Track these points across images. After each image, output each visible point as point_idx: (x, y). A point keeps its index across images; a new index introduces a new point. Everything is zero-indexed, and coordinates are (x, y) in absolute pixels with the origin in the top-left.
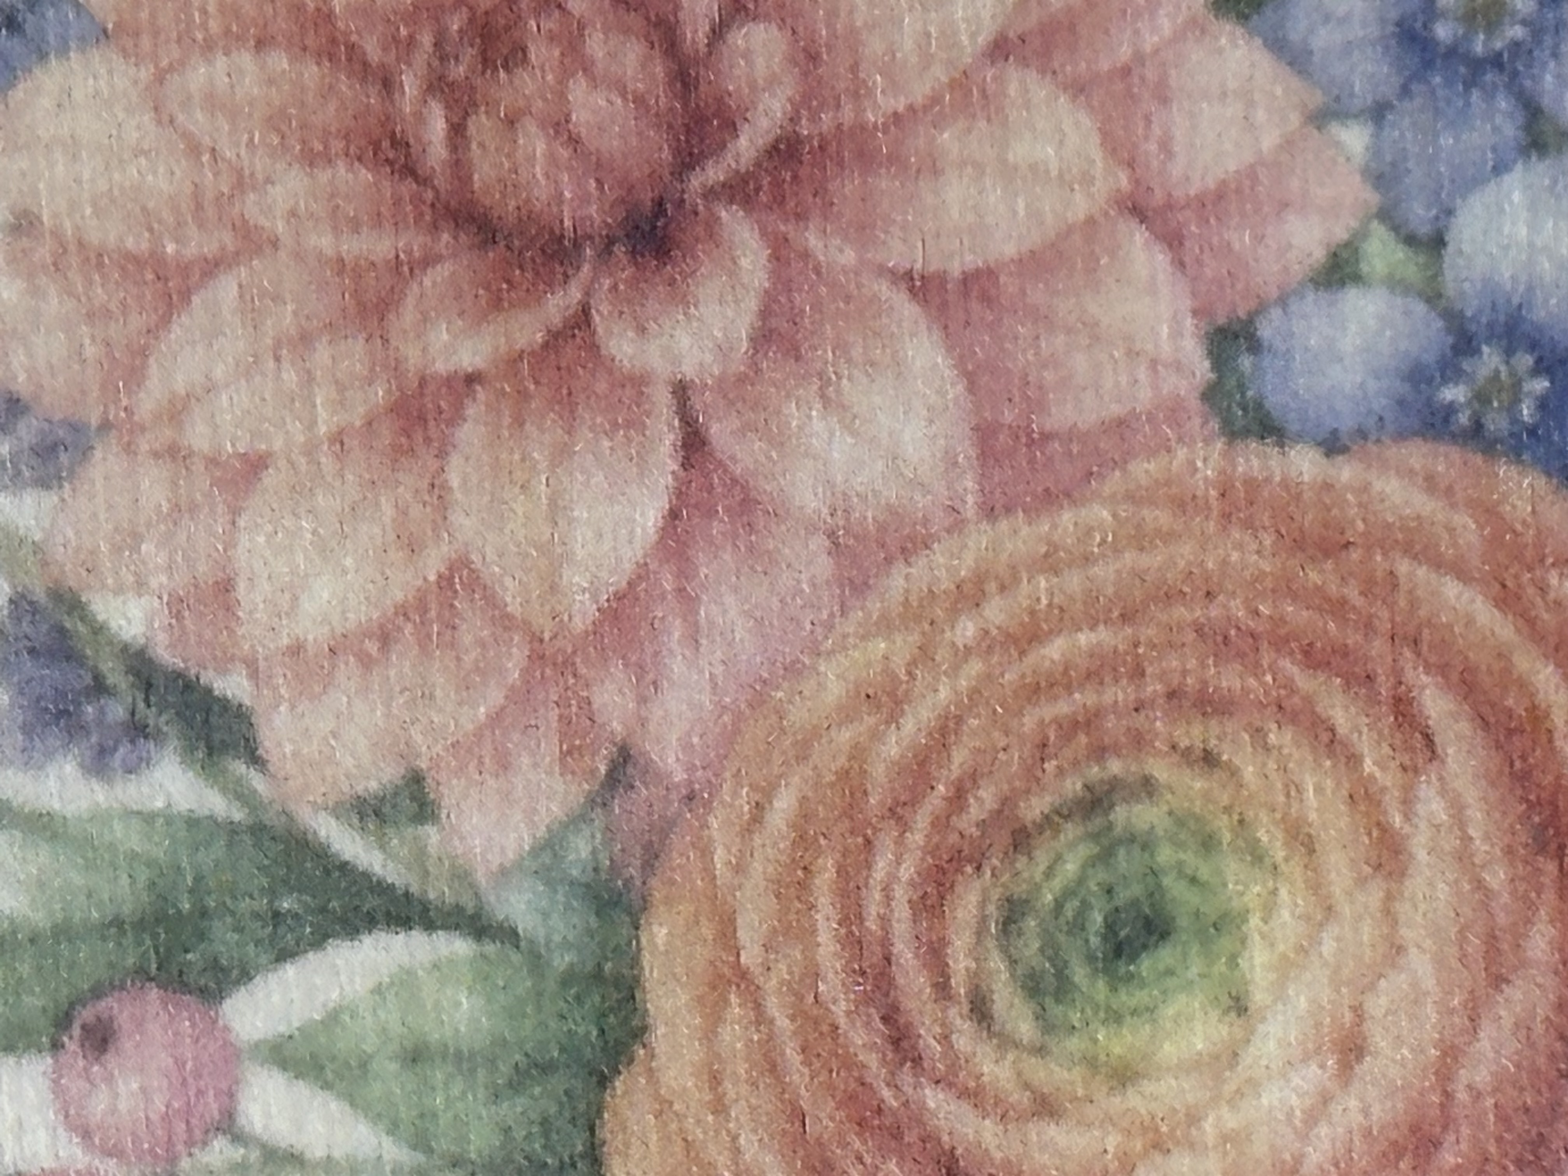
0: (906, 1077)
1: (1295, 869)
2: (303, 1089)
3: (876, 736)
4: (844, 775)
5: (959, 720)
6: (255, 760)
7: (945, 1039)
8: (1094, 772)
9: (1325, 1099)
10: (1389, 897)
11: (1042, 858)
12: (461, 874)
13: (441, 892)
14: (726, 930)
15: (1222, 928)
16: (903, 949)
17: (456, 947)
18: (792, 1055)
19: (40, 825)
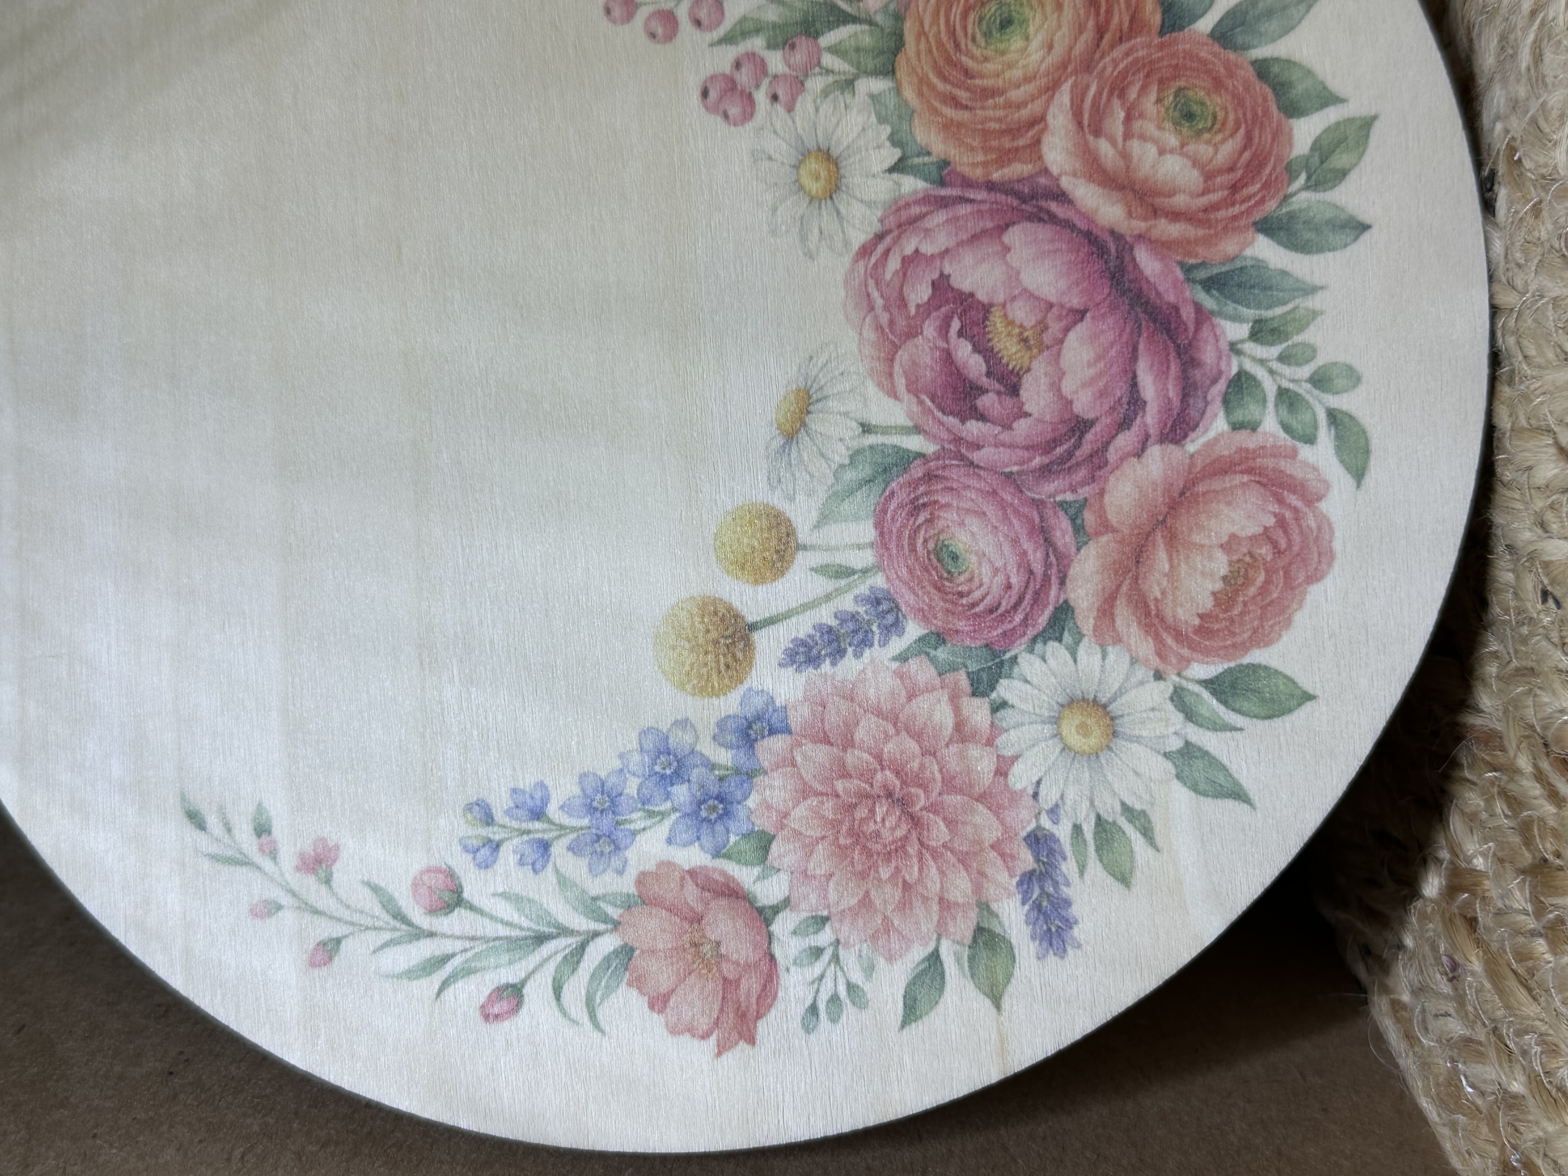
0: (958, 53)
1: (1039, 10)
2: (834, 57)
7: (966, 45)
9: (1044, 58)
10: (1059, 16)
11: (987, 9)
12: (867, 13)
13: (863, 16)
14: (922, 24)
15: (1024, 22)
16: (958, 27)
17: (866, 27)
18: (934, 50)
19: (781, 3)
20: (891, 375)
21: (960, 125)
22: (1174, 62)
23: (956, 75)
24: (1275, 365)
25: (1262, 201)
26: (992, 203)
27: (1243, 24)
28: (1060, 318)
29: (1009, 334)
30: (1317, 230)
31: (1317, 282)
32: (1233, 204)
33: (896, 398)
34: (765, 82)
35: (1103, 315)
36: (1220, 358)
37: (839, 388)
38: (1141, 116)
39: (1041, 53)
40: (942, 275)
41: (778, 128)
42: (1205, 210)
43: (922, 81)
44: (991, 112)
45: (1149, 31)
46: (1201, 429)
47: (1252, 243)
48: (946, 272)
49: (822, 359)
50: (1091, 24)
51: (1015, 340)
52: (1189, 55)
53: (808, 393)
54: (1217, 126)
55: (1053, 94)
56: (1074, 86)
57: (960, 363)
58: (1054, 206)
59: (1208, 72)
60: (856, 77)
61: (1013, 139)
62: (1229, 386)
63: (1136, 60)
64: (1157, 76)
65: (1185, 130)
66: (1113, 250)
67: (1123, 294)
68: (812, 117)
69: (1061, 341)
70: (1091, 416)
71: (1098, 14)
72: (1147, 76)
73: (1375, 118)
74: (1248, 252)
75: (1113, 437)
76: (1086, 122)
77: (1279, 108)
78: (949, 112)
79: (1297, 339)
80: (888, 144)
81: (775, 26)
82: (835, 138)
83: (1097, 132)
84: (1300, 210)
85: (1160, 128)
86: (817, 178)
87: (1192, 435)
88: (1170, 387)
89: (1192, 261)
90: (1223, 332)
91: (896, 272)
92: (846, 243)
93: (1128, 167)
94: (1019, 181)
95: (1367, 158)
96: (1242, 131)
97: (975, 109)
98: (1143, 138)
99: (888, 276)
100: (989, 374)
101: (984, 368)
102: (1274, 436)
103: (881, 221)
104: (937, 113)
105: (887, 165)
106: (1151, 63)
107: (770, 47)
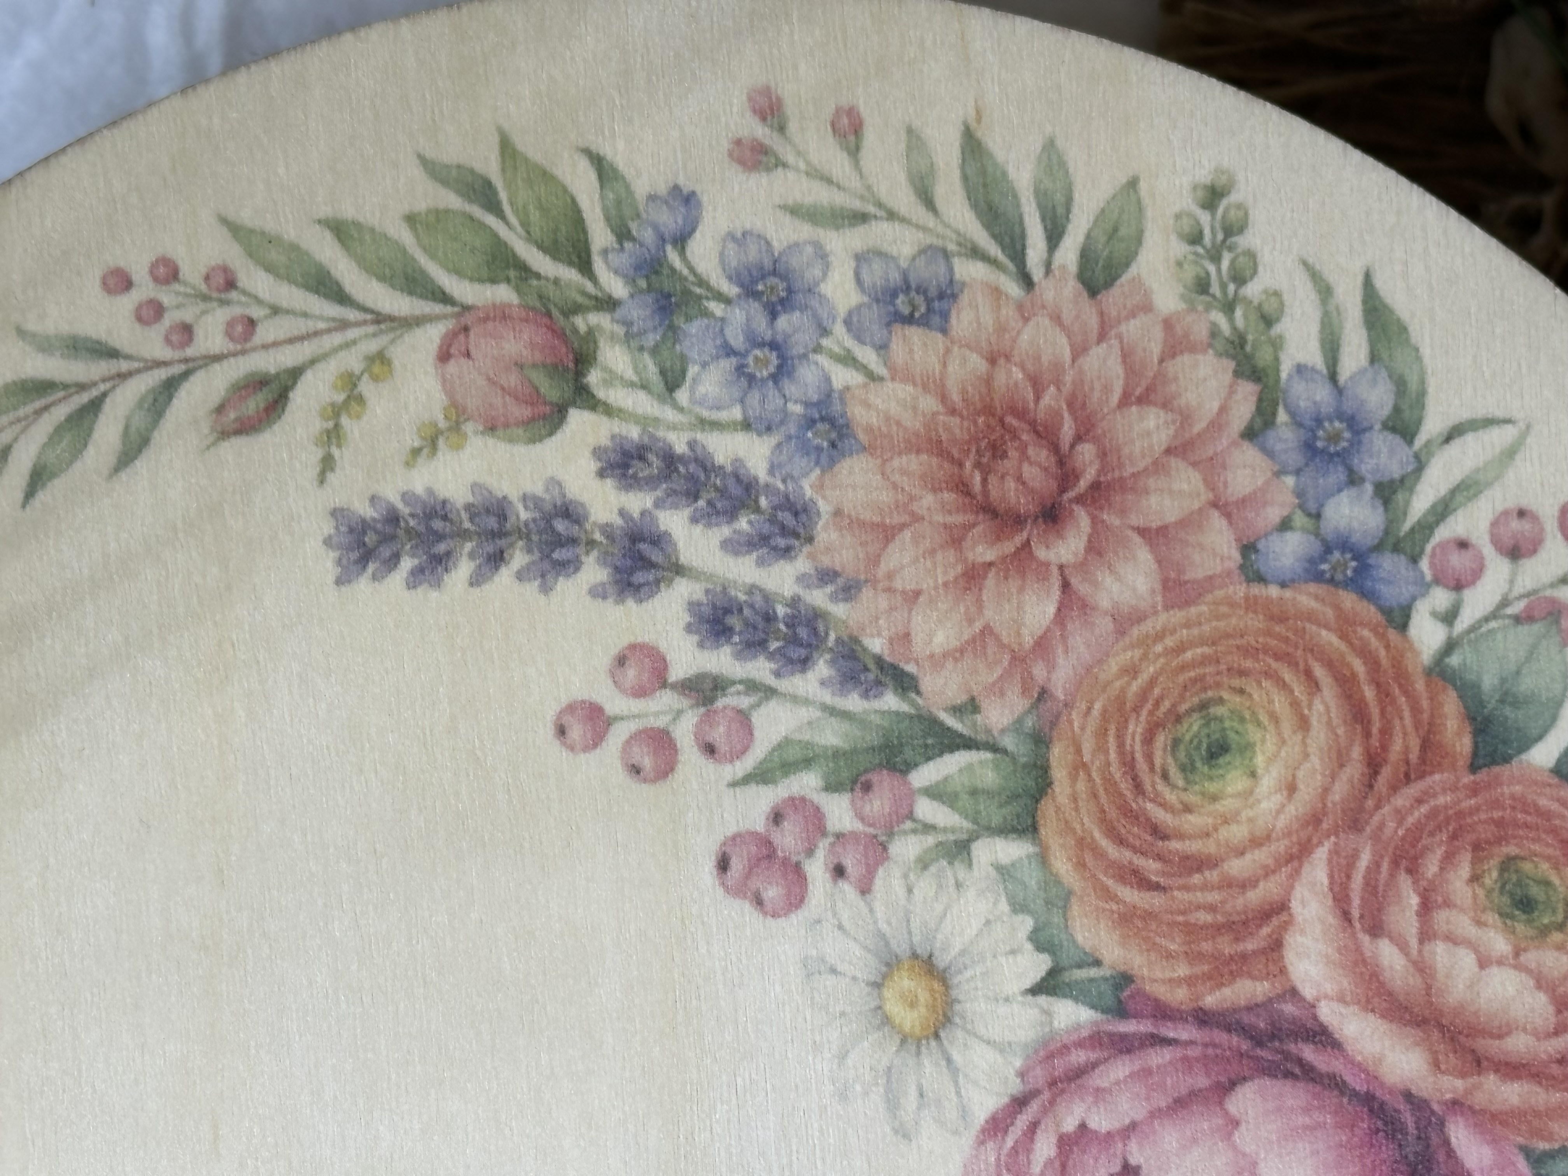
0: (1140, 799)
1: (1271, 728)
2: (935, 804)
3: (1129, 684)
4: (1118, 697)
5: (1157, 678)
6: (918, 693)
7: (1153, 786)
8: (1203, 696)
9: (1283, 806)
10: (1304, 737)
11: (1186, 726)
12: (988, 731)
13: (982, 737)
14: (1079, 751)
15: (1247, 748)
16: (1138, 756)
17: (988, 755)
18: (1101, 792)
19: (846, 715)
21: (1149, 916)
22: (1497, 814)
23: (1136, 833)
26: (1206, 1045)
34: (823, 847)
38: (1448, 904)
39: (1278, 798)
40: (1126, 1166)
41: (845, 916)
42: (1560, 1062)
43: (1083, 844)
44: (1199, 894)
45: (1453, 767)
48: (1133, 1161)
50: (1357, 752)
52: (1522, 804)
55: (1301, 866)
56: (1335, 852)
58: (1308, 1053)
59: (1554, 831)
60: (973, 837)
61: (1237, 940)
63: (1433, 813)
64: (1470, 838)
65: (1520, 927)
66: (1411, 1126)
68: (903, 902)
71: (1367, 735)
72: (1454, 837)
76: (1356, 913)
78: (1130, 895)
80: (1029, 946)
81: (837, 754)
82: (939, 936)
83: (1376, 930)
85: (1479, 923)
86: (913, 1005)
89: (1543, 1146)
91: (1049, 1162)
92: (964, 1113)
93: (1429, 987)
94: (1249, 1009)
97: (1171, 889)
98: (1452, 939)
99: (1036, 1169)
103: (1022, 1074)
104: (1108, 895)
105: (1028, 983)
106: (1460, 815)
107: (830, 787)
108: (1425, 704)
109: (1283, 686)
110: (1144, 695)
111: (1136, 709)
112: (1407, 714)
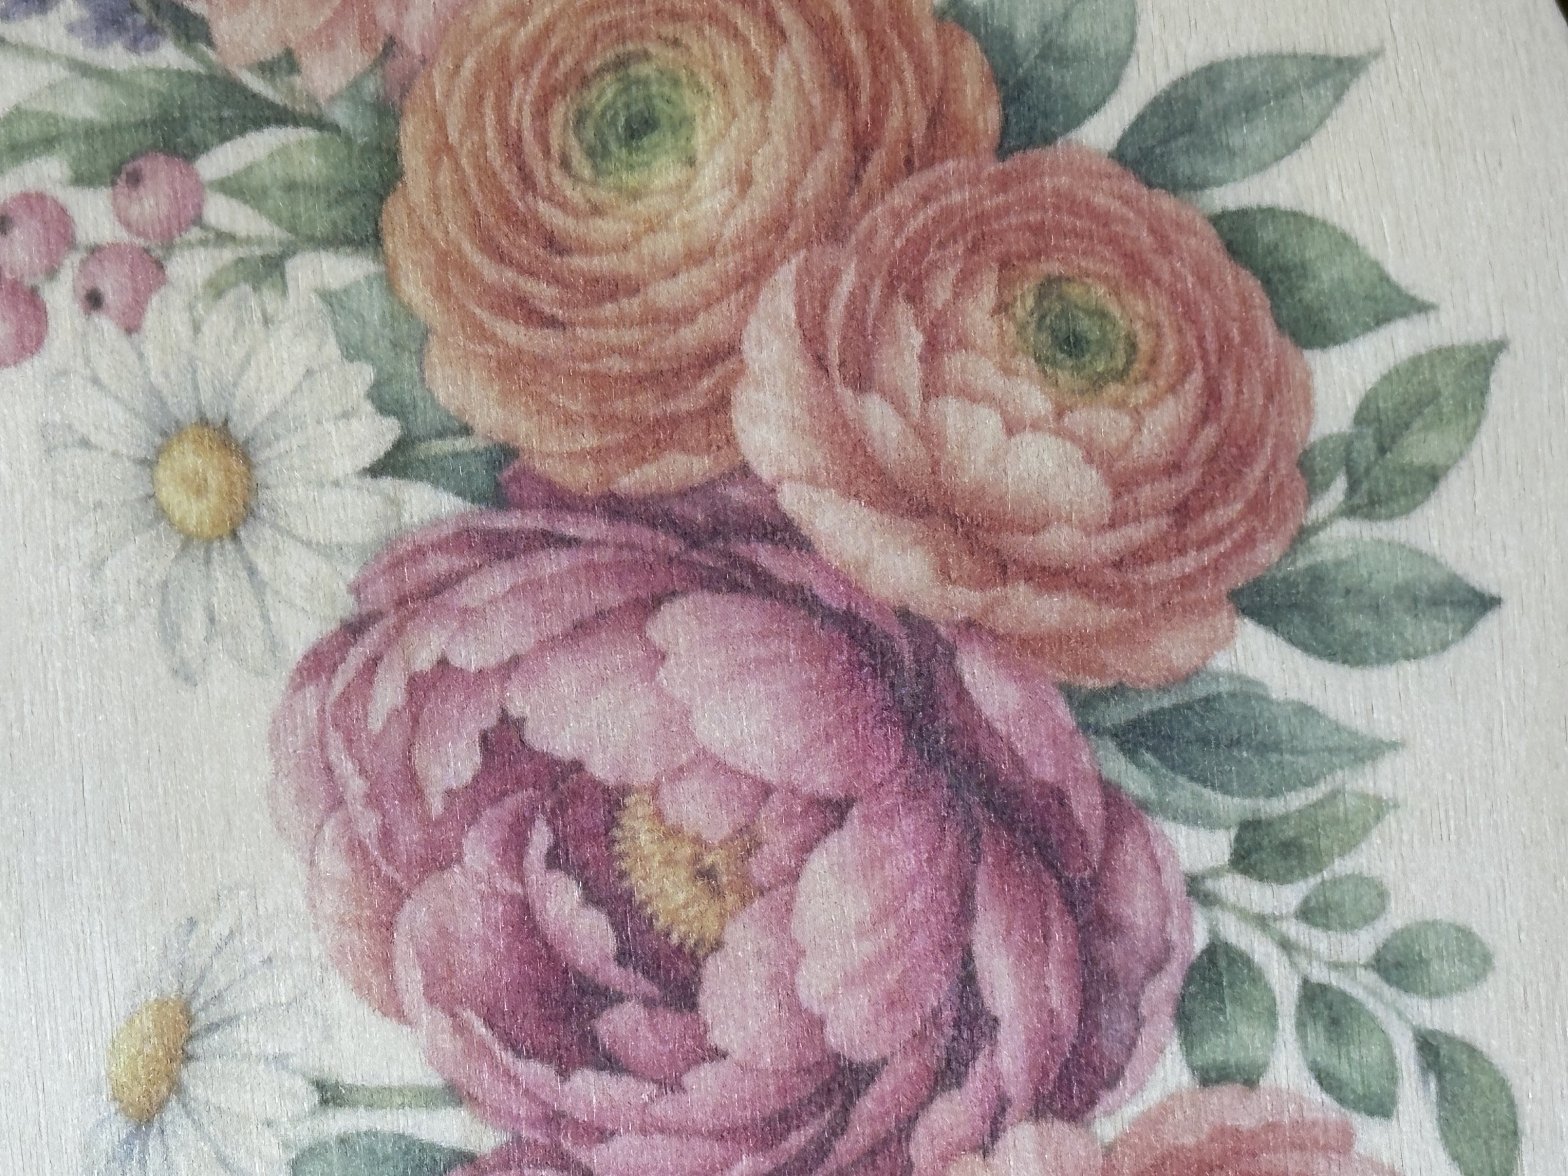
0: (530, 198)
1: (718, 96)
2: (234, 203)
3: (514, 32)
4: (498, 51)
5: (554, 25)
6: (210, 43)
7: (548, 178)
8: (620, 49)
9: (732, 206)
10: (764, 108)
11: (595, 92)
12: (311, 99)
13: (302, 107)
14: (442, 126)
15: (683, 124)
16: (528, 135)
17: (309, 134)
18: (474, 186)
19: (104, 75)
20: (387, 963)
21: (538, 364)
22: (1034, 217)
23: (525, 245)
24: (1295, 930)
25: (1249, 541)
26: (620, 547)
27: (1190, 128)
28: (788, 819)
29: (669, 861)
30: (1376, 609)
31: (1382, 732)
32: (1182, 551)
33: (401, 1015)
34: (70, 265)
35: (889, 814)
36: (1166, 912)
37: (261, 995)
38: (963, 343)
39: (724, 196)
40: (504, 718)
41: (103, 365)
42: (1118, 565)
43: (447, 261)
44: (612, 332)
46: (1126, 1085)
47: (1229, 638)
48: (514, 712)
49: (220, 928)
50: (838, 129)
51: (683, 874)
52: (1069, 201)
53: (186, 1009)
54: (1139, 367)
55: (758, 291)
56: (805, 271)
57: (552, 930)
58: (765, 556)
59: (1113, 240)
60: (288, 252)
61: (666, 396)
62: (1188, 980)
63: (947, 214)
64: (995, 251)
65: (1063, 377)
66: (908, 658)
67: (935, 762)
68: (186, 345)
69: (794, 876)
70: (872, 1054)
71: (853, 103)
72: (974, 249)
73: (1500, 346)
74: (1221, 662)
75: (924, 1105)
76: (834, 358)
77: (1279, 325)
78: (513, 333)
79: (1342, 866)
80: (368, 407)
81: (90, 132)
82: (240, 393)
83: (862, 382)
84: (1339, 564)
85: (1007, 371)
86: (200, 491)
87: (1108, 1099)
88: (1052, 982)
89: (1092, 683)
90: (1172, 852)
91: (395, 714)
92: (274, 645)
93: (936, 463)
94: (682, 494)
95: (1484, 439)
96: (1196, 378)
97: (573, 325)
98: (968, 394)
99: (376, 724)
100: (623, 957)
101: (611, 945)
102: (1300, 1101)
103: (357, 590)
104: (484, 335)
105: (367, 458)
106: (981, 218)
107: (81, 180)
108: (935, 61)
109: (735, 35)
110: (536, 45)
111: (525, 68)
112: (909, 75)
